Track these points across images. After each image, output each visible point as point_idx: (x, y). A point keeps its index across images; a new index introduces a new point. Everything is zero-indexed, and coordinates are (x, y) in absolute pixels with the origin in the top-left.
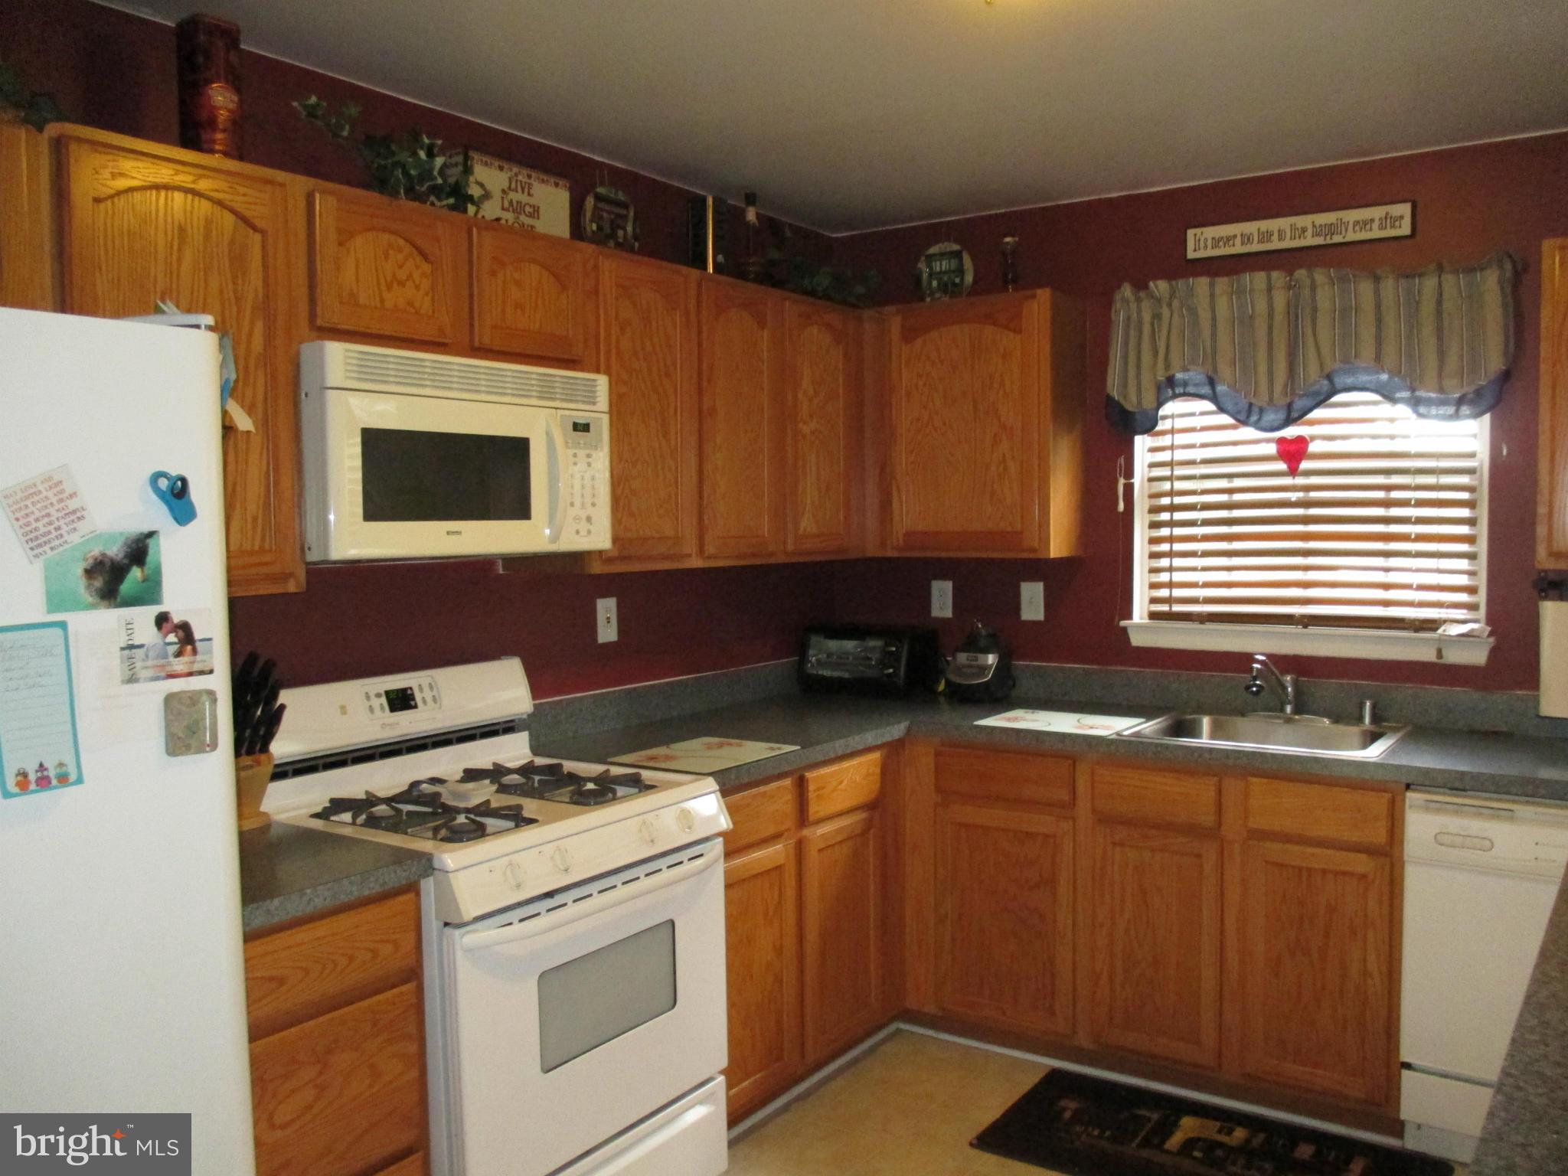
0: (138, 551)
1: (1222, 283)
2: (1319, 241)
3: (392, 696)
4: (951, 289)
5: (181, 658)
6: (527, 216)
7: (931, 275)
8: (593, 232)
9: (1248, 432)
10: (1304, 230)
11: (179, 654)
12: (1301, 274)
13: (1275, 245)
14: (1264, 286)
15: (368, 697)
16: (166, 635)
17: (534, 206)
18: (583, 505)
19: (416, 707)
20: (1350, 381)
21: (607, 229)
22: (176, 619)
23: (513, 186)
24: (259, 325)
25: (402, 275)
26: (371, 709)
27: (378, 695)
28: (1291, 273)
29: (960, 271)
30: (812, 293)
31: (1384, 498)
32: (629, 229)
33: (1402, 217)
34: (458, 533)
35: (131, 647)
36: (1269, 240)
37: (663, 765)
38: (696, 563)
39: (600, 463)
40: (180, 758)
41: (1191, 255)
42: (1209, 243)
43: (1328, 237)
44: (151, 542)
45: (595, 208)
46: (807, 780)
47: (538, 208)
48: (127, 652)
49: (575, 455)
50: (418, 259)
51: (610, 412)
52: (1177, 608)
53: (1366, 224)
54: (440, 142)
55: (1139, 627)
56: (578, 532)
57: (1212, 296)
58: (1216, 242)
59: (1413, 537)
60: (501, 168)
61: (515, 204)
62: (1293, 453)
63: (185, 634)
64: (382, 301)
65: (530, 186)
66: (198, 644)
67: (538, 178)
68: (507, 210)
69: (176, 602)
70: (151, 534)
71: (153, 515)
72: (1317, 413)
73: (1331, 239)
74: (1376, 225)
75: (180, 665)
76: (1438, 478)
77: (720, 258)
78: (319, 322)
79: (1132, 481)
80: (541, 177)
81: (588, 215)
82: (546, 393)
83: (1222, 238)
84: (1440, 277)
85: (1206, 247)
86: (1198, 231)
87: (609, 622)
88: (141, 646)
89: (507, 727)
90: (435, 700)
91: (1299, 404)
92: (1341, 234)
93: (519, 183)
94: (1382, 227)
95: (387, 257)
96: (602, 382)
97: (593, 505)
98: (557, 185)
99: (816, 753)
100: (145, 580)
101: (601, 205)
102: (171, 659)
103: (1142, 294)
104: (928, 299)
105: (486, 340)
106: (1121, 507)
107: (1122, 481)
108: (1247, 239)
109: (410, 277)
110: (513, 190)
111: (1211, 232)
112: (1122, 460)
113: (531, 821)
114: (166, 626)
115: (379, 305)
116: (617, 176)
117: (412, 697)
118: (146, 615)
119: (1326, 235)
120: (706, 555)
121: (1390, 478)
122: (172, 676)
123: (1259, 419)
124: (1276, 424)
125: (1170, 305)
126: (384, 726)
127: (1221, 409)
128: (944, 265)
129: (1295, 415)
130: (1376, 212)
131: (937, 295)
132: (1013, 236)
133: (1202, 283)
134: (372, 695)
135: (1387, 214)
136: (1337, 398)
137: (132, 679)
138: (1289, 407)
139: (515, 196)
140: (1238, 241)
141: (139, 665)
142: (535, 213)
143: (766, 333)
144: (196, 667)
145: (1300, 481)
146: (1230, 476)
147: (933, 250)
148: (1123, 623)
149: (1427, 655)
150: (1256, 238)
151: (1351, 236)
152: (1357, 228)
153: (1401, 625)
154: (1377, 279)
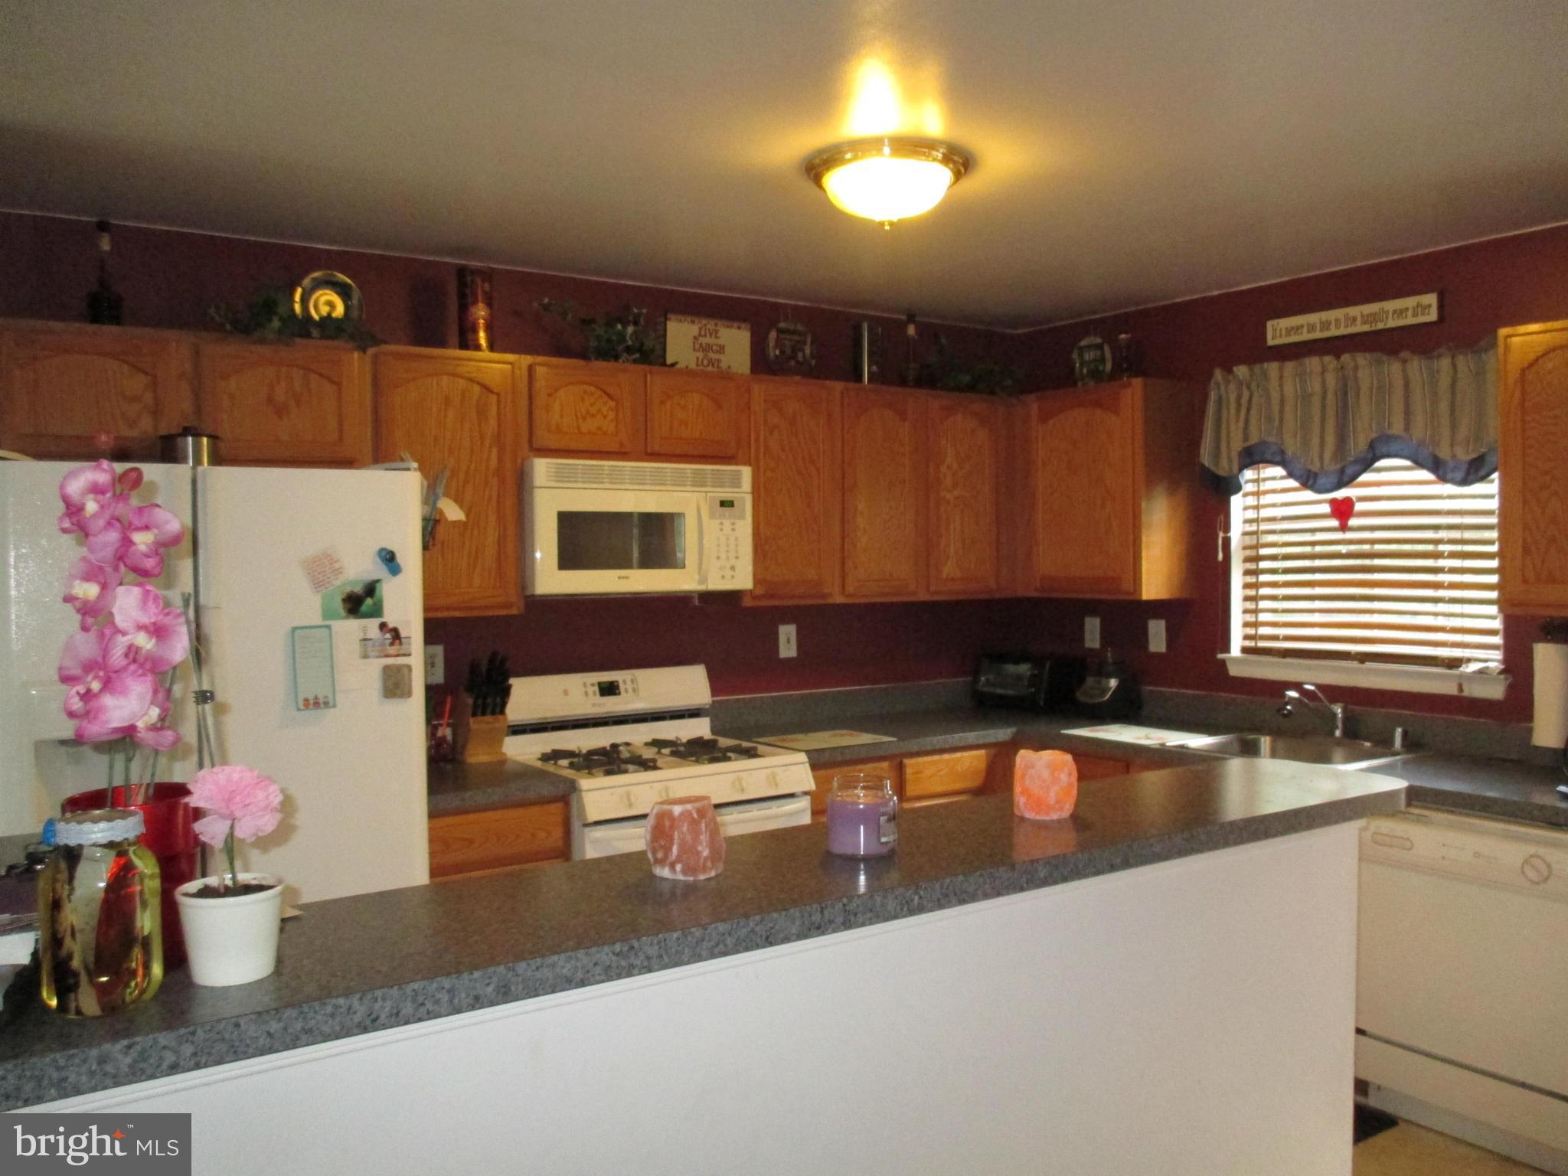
0: (371, 589)
1: (1290, 366)
2: (1366, 328)
3: (604, 686)
4: (1096, 375)
5: (393, 647)
6: (714, 352)
7: (1082, 364)
8: (776, 356)
9: (1308, 495)
10: (1354, 319)
11: (392, 644)
12: (1346, 358)
13: (1334, 332)
14: (1319, 369)
15: (585, 685)
16: (385, 634)
17: (720, 345)
18: (728, 558)
19: (619, 694)
20: (1384, 450)
21: (788, 351)
22: (391, 625)
23: (703, 333)
24: (495, 450)
25: (593, 410)
26: (586, 694)
27: (593, 685)
28: (1338, 357)
29: (1103, 360)
30: (959, 389)
31: (1432, 551)
32: (808, 351)
33: (1430, 306)
34: (627, 578)
35: (365, 640)
36: (1328, 329)
37: (786, 745)
38: (839, 599)
39: (744, 528)
40: (389, 700)
41: (1270, 342)
42: (1283, 332)
43: (1374, 325)
44: (378, 585)
45: (778, 340)
46: (905, 766)
47: (724, 346)
48: (364, 642)
49: (721, 524)
50: (606, 398)
51: (753, 493)
52: (1262, 644)
53: (1400, 313)
54: (645, 311)
55: (1235, 660)
56: (723, 577)
57: (1281, 377)
58: (1289, 331)
59: (1446, 585)
60: (693, 322)
61: (704, 345)
62: (1343, 510)
63: (396, 635)
64: (579, 428)
65: (717, 332)
66: (403, 640)
67: (724, 325)
68: (699, 351)
69: (391, 617)
70: (378, 581)
71: (379, 571)
72: (1365, 477)
73: (1375, 325)
74: (1410, 313)
75: (392, 650)
76: (1462, 533)
77: (874, 368)
78: (535, 446)
79: (1229, 535)
80: (726, 323)
81: (772, 344)
82: (699, 482)
83: (1293, 328)
84: (1453, 358)
85: (1281, 336)
86: (1275, 322)
87: (788, 643)
88: (371, 639)
89: (694, 713)
90: (634, 690)
91: (1350, 471)
92: (1383, 321)
93: (707, 331)
94: (1415, 315)
95: (583, 400)
96: (746, 472)
97: (737, 558)
98: (739, 328)
99: (913, 745)
100: (375, 604)
101: (782, 336)
102: (388, 647)
103: (1231, 377)
104: (1080, 384)
105: (657, 448)
106: (1220, 557)
107: (1221, 535)
108: (1311, 328)
109: (599, 411)
110: (703, 336)
111: (1284, 323)
112: (1222, 517)
113: (660, 769)
114: (385, 629)
115: (576, 431)
116: (798, 312)
117: (618, 687)
118: (373, 624)
119: (1371, 323)
120: (847, 593)
121: (1437, 533)
122: (387, 656)
123: (1315, 482)
124: (1328, 486)
125: (1249, 387)
126: (594, 705)
127: (1290, 475)
128: (1089, 356)
129: (1346, 479)
130: (1410, 302)
131: (1087, 380)
132: (1126, 333)
133: (1272, 368)
134: (588, 684)
135: (1418, 303)
136: (1378, 464)
137: (365, 656)
138: (1342, 471)
139: (704, 340)
140: (1305, 330)
141: (370, 649)
142: (721, 349)
143: (907, 424)
144: (402, 652)
145: (1349, 535)
146: (1313, 531)
147: (1083, 343)
148: (1220, 656)
149: (1450, 689)
150: (1318, 327)
151: (1392, 323)
152: (1395, 316)
153: (1433, 662)
154: (1404, 361)
